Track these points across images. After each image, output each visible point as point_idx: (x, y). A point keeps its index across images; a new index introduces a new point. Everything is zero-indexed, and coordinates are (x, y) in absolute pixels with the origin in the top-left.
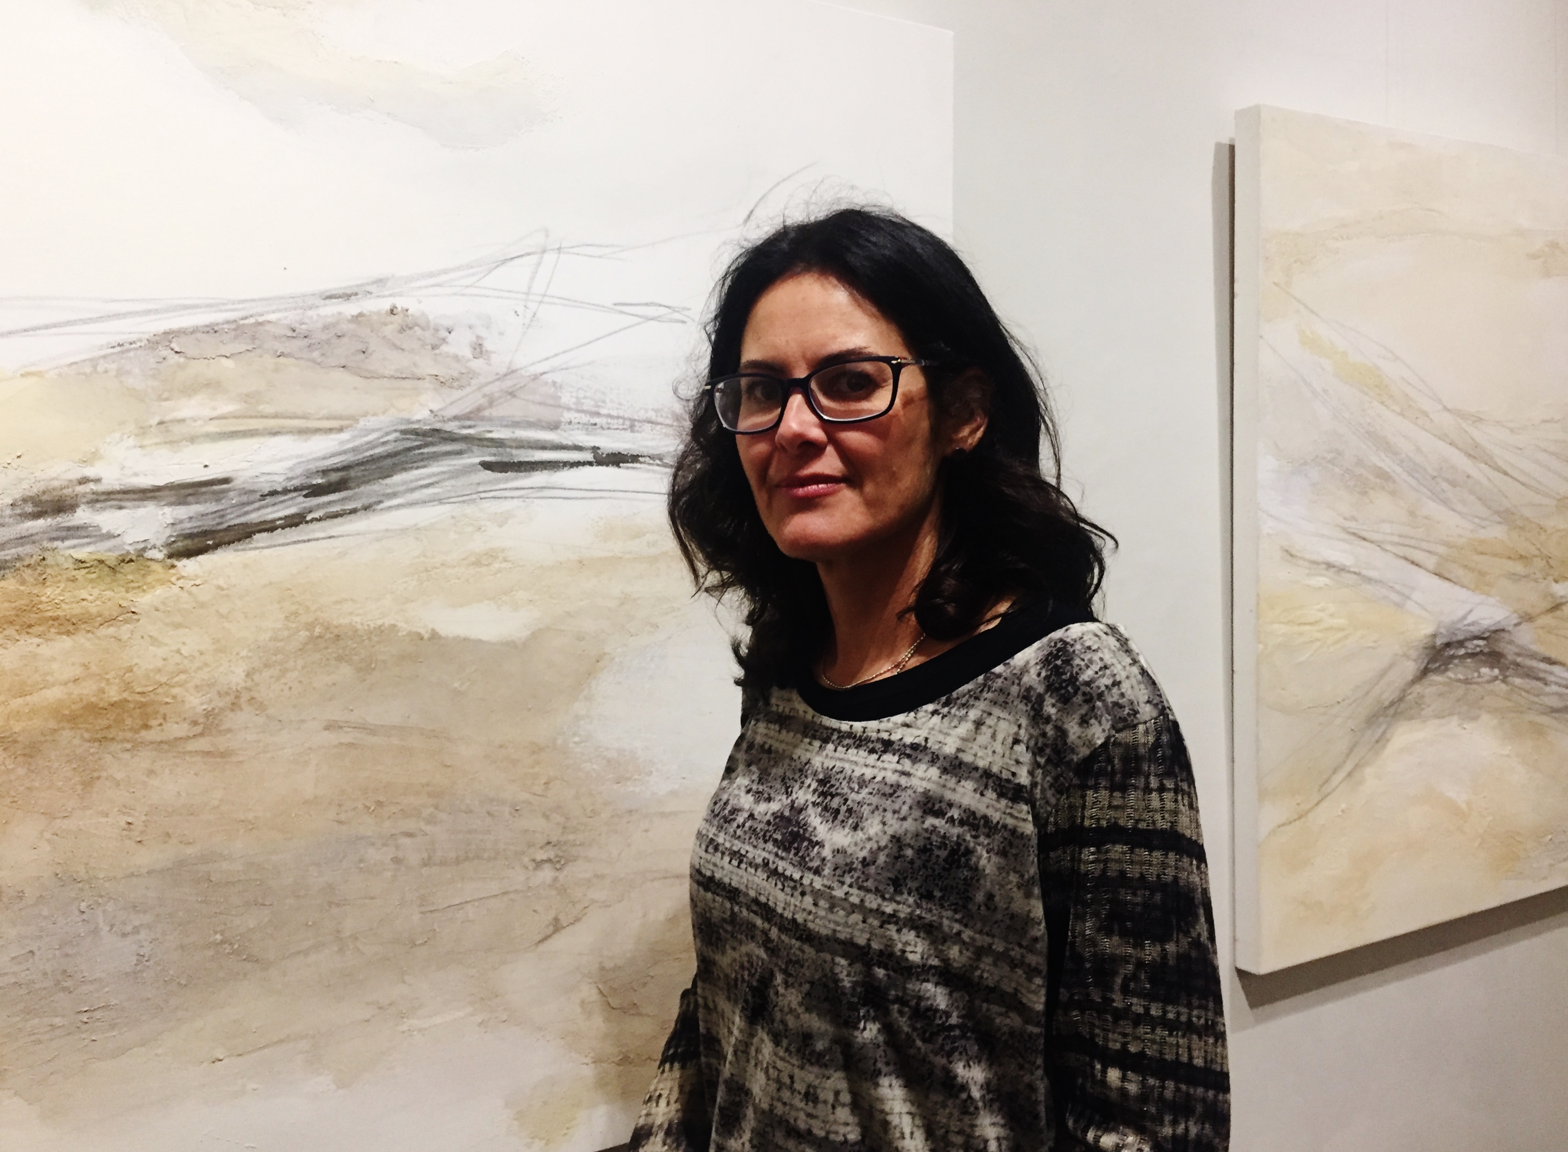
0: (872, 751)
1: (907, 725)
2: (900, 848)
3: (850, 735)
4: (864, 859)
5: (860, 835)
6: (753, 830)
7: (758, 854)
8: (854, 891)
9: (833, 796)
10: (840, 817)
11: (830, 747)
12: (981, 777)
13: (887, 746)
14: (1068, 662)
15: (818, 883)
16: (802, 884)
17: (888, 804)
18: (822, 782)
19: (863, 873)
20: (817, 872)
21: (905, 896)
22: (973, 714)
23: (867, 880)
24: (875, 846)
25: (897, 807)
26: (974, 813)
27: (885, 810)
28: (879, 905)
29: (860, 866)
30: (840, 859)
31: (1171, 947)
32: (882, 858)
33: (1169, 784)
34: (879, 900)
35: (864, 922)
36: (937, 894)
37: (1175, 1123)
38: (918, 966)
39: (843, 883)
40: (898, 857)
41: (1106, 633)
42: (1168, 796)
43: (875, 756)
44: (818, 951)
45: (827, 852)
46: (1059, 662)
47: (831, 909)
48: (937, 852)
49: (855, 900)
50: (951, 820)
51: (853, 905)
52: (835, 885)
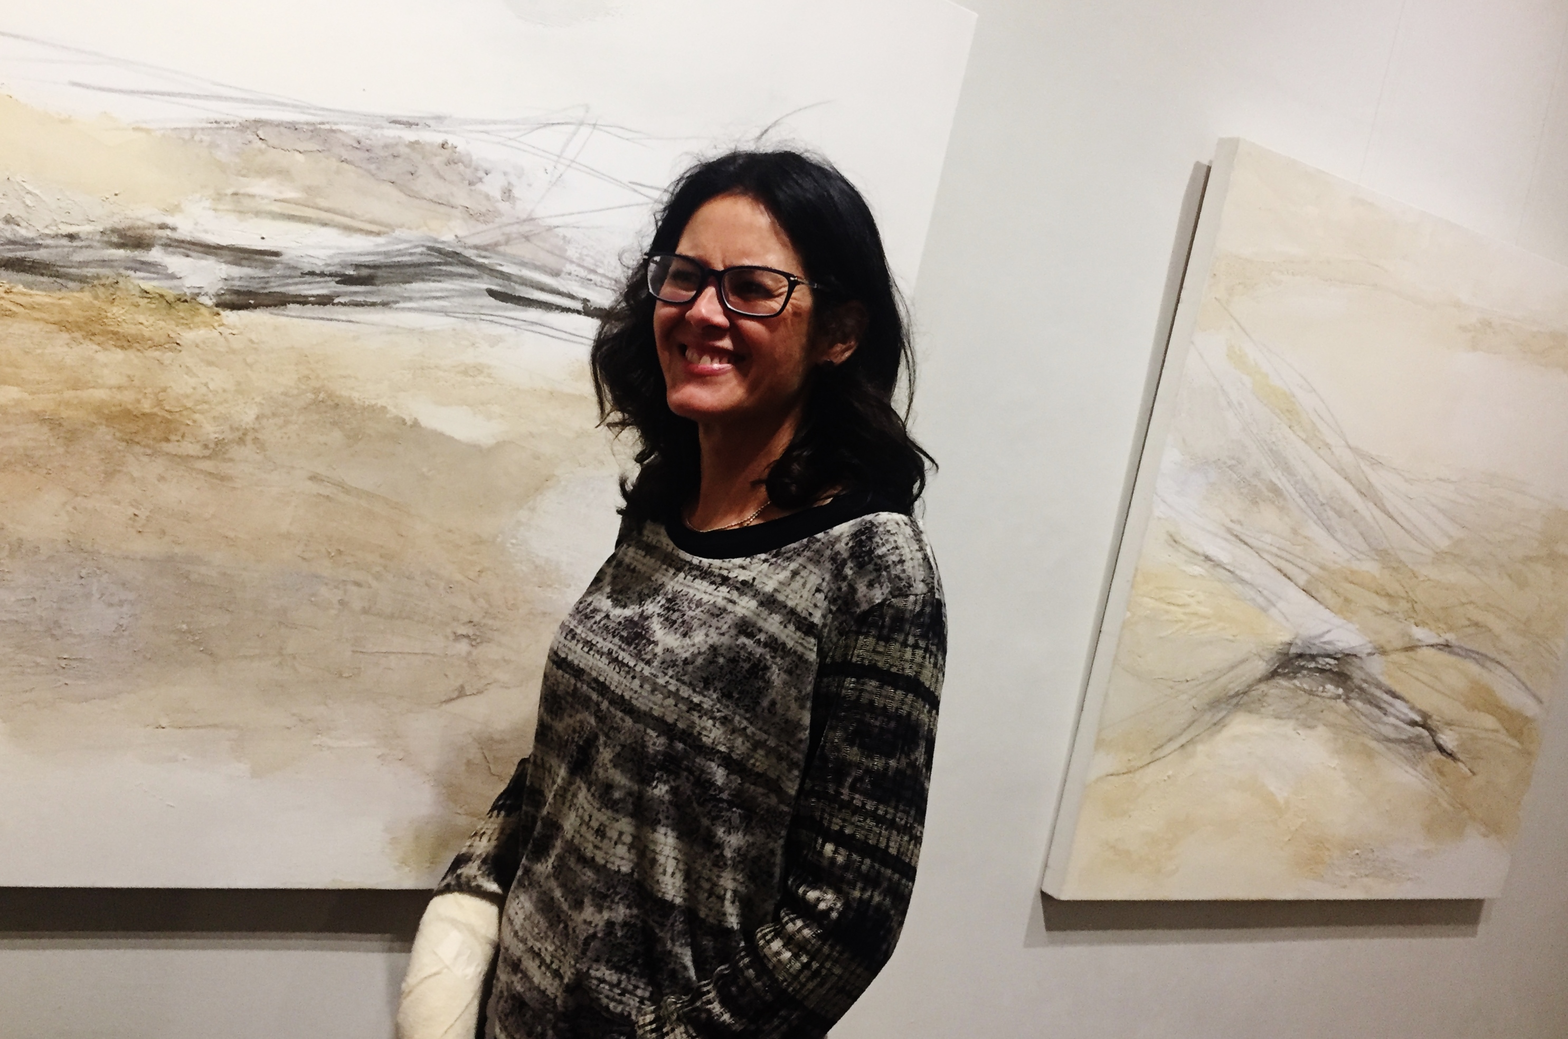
0: (713, 583)
1: (743, 567)
2: (715, 656)
3: (698, 568)
4: (686, 659)
5: (687, 641)
6: (606, 628)
7: (605, 644)
8: (673, 681)
9: (674, 611)
10: (676, 626)
11: (682, 575)
12: (788, 613)
13: (725, 580)
14: (870, 539)
15: (647, 671)
16: (634, 670)
17: (714, 622)
18: (668, 600)
19: (683, 669)
20: (648, 663)
21: (711, 692)
22: (793, 566)
23: (684, 675)
24: (696, 651)
25: (719, 625)
26: (776, 639)
27: (710, 626)
28: (690, 696)
29: (681, 664)
30: (668, 657)
31: (892, 763)
32: (700, 660)
33: (922, 644)
34: (691, 692)
35: (676, 705)
36: (736, 695)
37: (863, 890)
38: (708, 748)
39: (666, 674)
40: (711, 662)
41: (906, 524)
42: (920, 652)
43: (714, 587)
44: (635, 722)
45: (659, 650)
46: (864, 538)
47: (653, 691)
48: (741, 664)
49: (672, 688)
50: (758, 642)
51: (670, 691)
52: (660, 674)
